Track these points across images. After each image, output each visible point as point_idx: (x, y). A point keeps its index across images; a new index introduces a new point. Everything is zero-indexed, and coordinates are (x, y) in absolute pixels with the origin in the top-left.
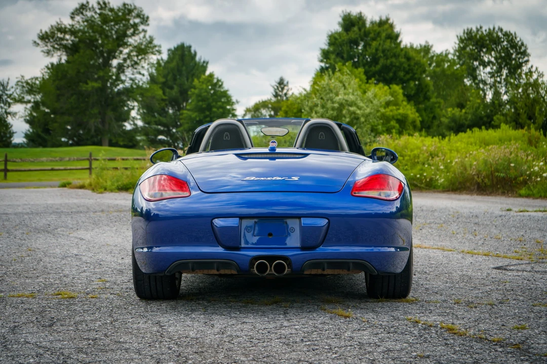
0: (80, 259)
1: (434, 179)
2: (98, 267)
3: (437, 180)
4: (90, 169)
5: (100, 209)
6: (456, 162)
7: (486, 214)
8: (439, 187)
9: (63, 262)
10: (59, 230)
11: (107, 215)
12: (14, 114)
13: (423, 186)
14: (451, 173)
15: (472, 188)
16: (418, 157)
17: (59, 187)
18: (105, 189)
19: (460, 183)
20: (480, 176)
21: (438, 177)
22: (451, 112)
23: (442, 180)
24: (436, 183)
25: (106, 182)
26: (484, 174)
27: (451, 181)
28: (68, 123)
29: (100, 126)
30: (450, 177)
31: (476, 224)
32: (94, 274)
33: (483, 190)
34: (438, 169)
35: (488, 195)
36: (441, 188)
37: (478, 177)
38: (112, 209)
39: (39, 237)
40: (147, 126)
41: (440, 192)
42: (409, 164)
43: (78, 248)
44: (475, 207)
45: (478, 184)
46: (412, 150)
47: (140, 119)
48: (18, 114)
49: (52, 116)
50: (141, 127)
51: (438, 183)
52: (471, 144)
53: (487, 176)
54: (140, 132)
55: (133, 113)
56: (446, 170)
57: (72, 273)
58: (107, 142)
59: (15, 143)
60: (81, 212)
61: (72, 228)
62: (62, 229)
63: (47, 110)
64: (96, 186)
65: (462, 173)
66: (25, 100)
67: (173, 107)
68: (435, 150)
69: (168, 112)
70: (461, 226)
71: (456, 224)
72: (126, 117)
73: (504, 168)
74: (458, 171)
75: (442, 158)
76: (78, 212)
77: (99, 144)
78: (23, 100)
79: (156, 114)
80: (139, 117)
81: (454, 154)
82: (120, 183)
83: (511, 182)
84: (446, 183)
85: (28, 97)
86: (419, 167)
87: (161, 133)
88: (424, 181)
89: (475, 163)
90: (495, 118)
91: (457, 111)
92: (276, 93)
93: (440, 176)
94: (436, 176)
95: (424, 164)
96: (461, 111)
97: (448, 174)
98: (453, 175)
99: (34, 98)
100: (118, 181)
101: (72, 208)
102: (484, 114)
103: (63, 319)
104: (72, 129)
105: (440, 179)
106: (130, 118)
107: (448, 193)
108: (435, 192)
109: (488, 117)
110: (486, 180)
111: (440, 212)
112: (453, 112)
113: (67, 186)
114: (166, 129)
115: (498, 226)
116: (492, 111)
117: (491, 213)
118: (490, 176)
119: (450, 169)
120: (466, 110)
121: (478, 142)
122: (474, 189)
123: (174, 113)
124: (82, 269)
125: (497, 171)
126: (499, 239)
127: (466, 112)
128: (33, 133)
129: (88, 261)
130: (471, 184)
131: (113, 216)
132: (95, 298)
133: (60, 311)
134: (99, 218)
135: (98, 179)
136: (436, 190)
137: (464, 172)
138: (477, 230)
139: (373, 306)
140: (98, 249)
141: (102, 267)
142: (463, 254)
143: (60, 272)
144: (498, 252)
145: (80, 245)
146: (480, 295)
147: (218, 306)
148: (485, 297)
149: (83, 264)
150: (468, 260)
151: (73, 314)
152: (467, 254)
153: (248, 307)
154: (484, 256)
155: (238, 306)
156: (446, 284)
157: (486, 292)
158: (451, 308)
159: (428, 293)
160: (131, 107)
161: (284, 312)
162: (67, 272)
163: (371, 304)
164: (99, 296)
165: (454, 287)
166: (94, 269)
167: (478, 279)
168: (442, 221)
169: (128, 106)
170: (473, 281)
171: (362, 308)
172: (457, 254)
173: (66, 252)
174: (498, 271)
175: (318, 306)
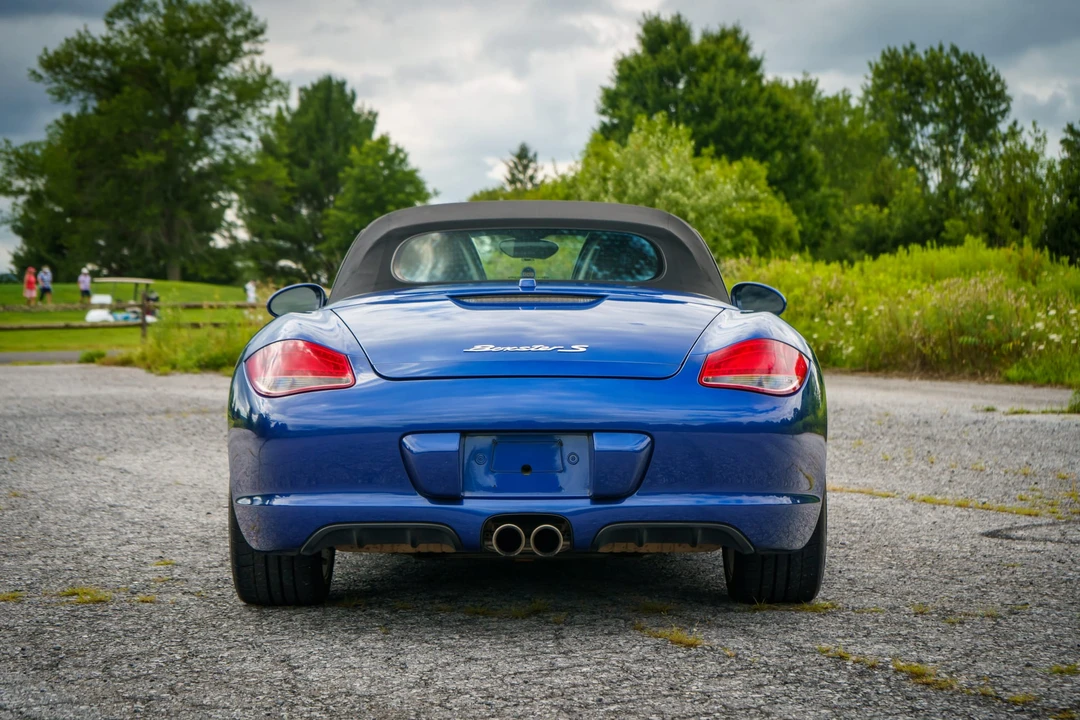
0: (120, 514)
1: (834, 347)
2: (156, 532)
3: (841, 348)
4: (142, 325)
5: (163, 408)
6: (880, 312)
7: (945, 417)
8: (845, 362)
9: (84, 521)
10: (78, 451)
11: (177, 420)
14: (868, 335)
15: (911, 365)
16: (803, 302)
17: (81, 362)
18: (174, 367)
19: (886, 355)
20: (926, 340)
21: (842, 342)
22: (861, 212)
23: (851, 349)
24: (839, 355)
25: (175, 351)
26: (935, 337)
27: (868, 350)
28: (99, 234)
29: (163, 240)
30: (866, 344)
31: (928, 438)
32: (148, 548)
33: (932, 369)
34: (841, 326)
35: (942, 378)
36: (848, 366)
37: (924, 344)
38: (186, 408)
39: (37, 467)
40: (256, 240)
41: (845, 373)
43: (116, 490)
44: (920, 403)
45: (923, 357)
46: (790, 289)
47: (242, 226)
49: (69, 220)
50: (246, 243)
51: (842, 354)
52: (906, 276)
53: (941, 342)
54: (242, 252)
55: (230, 215)
56: (858, 329)
57: (101, 546)
58: (177, 271)
60: (124, 414)
61: (104, 448)
62: (85, 449)
63: (59, 209)
64: (154, 362)
65: (890, 335)
66: (14, 188)
67: (309, 205)
68: (836, 288)
69: (299, 212)
70: (899, 443)
71: (887, 440)
72: (215, 222)
73: (975, 326)
74: (883, 330)
75: (850, 304)
76: (118, 413)
77: (163, 275)
78: (9, 189)
79: (274, 217)
80: (240, 222)
81: (874, 296)
82: (203, 355)
83: (990, 351)
84: (857, 355)
85: (18, 183)
86: (803, 323)
87: (285, 254)
89: (917, 314)
90: (947, 224)
91: (873, 212)
92: (513, 175)
93: (847, 341)
94: (838, 341)
95: (813, 317)
96: (881, 211)
97: (863, 337)
98: (872, 339)
99: (31, 185)
100: (198, 351)
101: (105, 406)
102: (926, 217)
103: (80, 651)
104: (108, 245)
105: (847, 348)
106: (224, 224)
107: (863, 374)
108: (836, 373)
109: (933, 222)
110: (940, 350)
111: (851, 414)
112: (866, 212)
113: (96, 359)
114: (295, 247)
115: (973, 443)
116: (941, 211)
117: (956, 417)
118: (948, 342)
119: (867, 327)
120: (890, 208)
121: (919, 272)
122: (915, 367)
123: (309, 215)
124: (124, 537)
125: (962, 332)
126: (981, 470)
127: (890, 214)
128: (29, 253)
129: (137, 520)
130: (908, 356)
131: (189, 423)
132: (151, 602)
133: (73, 632)
134: (159, 426)
135: (159, 345)
136: (837, 369)
137: (895, 332)
138: (932, 451)
139: (744, 621)
140: (157, 492)
141: (165, 532)
142: (915, 504)
143: (76, 543)
144: (985, 500)
145: (120, 485)
146: (966, 594)
147: (413, 622)
148: (976, 598)
149: (125, 526)
150: (926, 517)
151: (102, 639)
152: (923, 503)
153: (477, 622)
154: (957, 509)
155: (455, 621)
156: (889, 570)
157: (977, 588)
158: (910, 626)
159: (856, 589)
160: (224, 203)
161: (556, 635)
162: (92, 543)
163: (738, 617)
164: (157, 599)
165: (907, 576)
166: (148, 537)
167: (954, 558)
168: (859, 432)
169: (219, 201)
170: (945, 563)
171: (720, 626)
172: (901, 504)
173: (91, 500)
174: (992, 540)
175: (626, 620)
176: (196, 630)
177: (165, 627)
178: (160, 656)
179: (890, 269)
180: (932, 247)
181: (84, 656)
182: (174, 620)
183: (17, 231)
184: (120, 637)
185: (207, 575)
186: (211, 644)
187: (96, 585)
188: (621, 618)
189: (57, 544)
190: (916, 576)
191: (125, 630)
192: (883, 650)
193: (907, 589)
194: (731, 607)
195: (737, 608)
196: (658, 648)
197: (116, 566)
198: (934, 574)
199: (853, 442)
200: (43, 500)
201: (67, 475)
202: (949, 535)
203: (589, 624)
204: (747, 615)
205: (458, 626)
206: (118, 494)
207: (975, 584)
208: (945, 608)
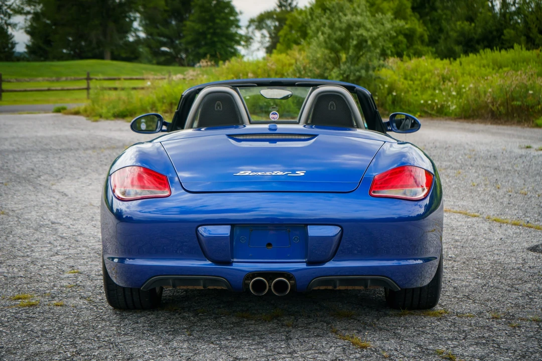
0: (56, 229)
1: (446, 106)
2: (73, 245)
3: (449, 106)
4: (88, 89)
5: (92, 145)
6: (470, 89)
7: (504, 152)
8: (451, 113)
9: (36, 236)
10: (42, 178)
11: (98, 154)
12: (14, 26)
13: (433, 112)
14: (463, 99)
15: (486, 116)
16: (430, 81)
17: (54, 112)
18: (101, 116)
19: (473, 110)
20: (495, 103)
21: (450, 103)
22: (460, 25)
23: (454, 107)
24: (448, 110)
25: (102, 108)
26: (499, 102)
27: (463, 107)
28: (69, 34)
29: (101, 38)
30: (462, 104)
31: (496, 169)
32: (67, 258)
33: (497, 118)
34: (450, 95)
35: (501, 124)
36: (453, 116)
37: (493, 105)
38: (104, 145)
39: (18, 191)
40: (149, 37)
41: (451, 119)
42: (419, 89)
43: (57, 210)
44: (491, 142)
45: (492, 112)
46: (423, 74)
47: (141, 31)
48: (19, 25)
49: (54, 27)
50: (144, 39)
51: (450, 109)
52: (484, 66)
53: (502, 104)
54: (142, 44)
55: (136, 24)
56: (459, 97)
57: (42, 257)
58: (108, 54)
59: (19, 53)
60: (71, 149)
61: (57, 175)
62: (46, 176)
63: (48, 22)
64: (91, 113)
65: (475, 100)
66: (25, 11)
67: (176, 19)
68: (447, 73)
69: (171, 23)
70: (480, 172)
71: (474, 171)
72: (127, 28)
73: (520, 97)
74: (472, 97)
75: (455, 83)
76: (68, 149)
77: (101, 57)
78: (22, 11)
79: (159, 25)
80: (141, 28)
81: (467, 78)
82: (116, 110)
83: (528, 110)
84: (458, 110)
85: (27, 8)
86: (429, 92)
87: (164, 45)
88: (435, 108)
89: (490, 90)
90: (505, 32)
91: (466, 25)
92: (280, 3)
93: (452, 102)
94: (447, 103)
95: (434, 89)
96: (470, 25)
97: (461, 101)
98: (466, 102)
99: (34, 9)
100: (114, 108)
101: (62, 143)
102: (494, 28)
103: (14, 349)
104: (73, 41)
105: (452, 106)
106: (133, 29)
107: (461, 120)
108: (446, 120)
109: (497, 30)
110: (502, 108)
111: (454, 150)
112: (463, 25)
113: (62, 111)
114: (169, 41)
115: (520, 173)
116: (501, 25)
117: (511, 152)
118: (506, 104)
119: (463, 95)
120: (475, 24)
121: (491, 64)
122: (488, 118)
123: (176, 25)
124: (55, 249)
125: (513, 99)
126: (525, 194)
127: (475, 26)
128: (33, 43)
129: (64, 235)
130: (485, 111)
131: (104, 156)
132: (61, 306)
133: (13, 332)
134: (88, 159)
135: (94, 104)
136: (447, 117)
137: (478, 99)
138: (498, 179)
139: (394, 324)
140: (79, 212)
141: (78, 245)
142: (490, 223)
143: (28, 254)
144: (528, 219)
145: (60, 206)
146: (521, 301)
147: (206, 324)
148: (527, 304)
149: (57, 240)
150: (496, 233)
151: (29, 338)
152: (495, 222)
153: (243, 325)
154: (513, 227)
155: (230, 324)
156: (477, 279)
157: (527, 295)
158: (490, 329)
159: (458, 296)
160: (132, 18)
161: (286, 336)
162: (37, 254)
163: (392, 321)
164: (65, 303)
165: (487, 285)
166: (68, 249)
167: (513, 269)
168: (459, 163)
169: (129, 17)
170: (508, 273)
171: (381, 329)
172: (483, 223)
173: (42, 217)
174: (534, 254)
175: (328, 323)
176: (83, 331)
177: (65, 328)
178: (59, 353)
179: (476, 62)
180: (497, 49)
181: (16, 353)
182: (72, 321)
183: (28, 32)
184: (39, 337)
185: (96, 282)
186: (89, 343)
187: (33, 290)
188: (325, 322)
189: (18, 254)
190: (492, 285)
191: (42, 331)
192: (475, 352)
193: (487, 296)
194: (387, 312)
195: (391, 313)
196: (344, 348)
197: (47, 273)
198: (502, 283)
199: (455, 171)
200: (17, 217)
201: (33, 197)
202: (509, 249)
203: (306, 327)
204: (396, 319)
205: (231, 328)
206: (58, 213)
207: (526, 293)
208: (509, 313)
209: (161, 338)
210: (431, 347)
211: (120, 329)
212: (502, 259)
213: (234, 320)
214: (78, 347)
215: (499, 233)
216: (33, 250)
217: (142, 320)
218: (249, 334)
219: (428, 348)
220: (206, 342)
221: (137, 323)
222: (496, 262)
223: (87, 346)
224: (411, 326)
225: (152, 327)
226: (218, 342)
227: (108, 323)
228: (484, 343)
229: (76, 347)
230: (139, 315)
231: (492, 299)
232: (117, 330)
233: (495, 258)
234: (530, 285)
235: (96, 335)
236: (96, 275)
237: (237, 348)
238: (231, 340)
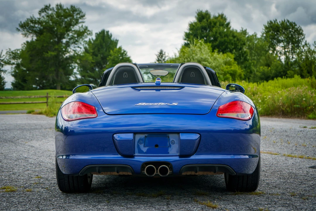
0: (28, 160)
2: (38, 167)
4: (47, 103)
5: (49, 127)
6: (269, 98)
7: (291, 129)
9: (15, 163)
10: (20, 140)
12: (5, 71)
14: (266, 105)
15: (279, 114)
17: (27, 113)
18: (55, 115)
19: (271, 111)
20: (284, 106)
22: (262, 69)
23: (260, 109)
25: (55, 110)
26: (286, 105)
27: (266, 109)
28: (37, 76)
29: (55, 78)
30: (265, 107)
31: (287, 136)
32: (34, 172)
33: (286, 115)
34: (257, 102)
35: (289, 118)
37: (283, 107)
40: (83, 78)
43: (29, 153)
45: (283, 111)
47: (78, 74)
48: (7, 71)
49: (28, 72)
50: (80, 79)
52: (277, 87)
53: (288, 107)
54: (79, 81)
55: (75, 71)
56: (263, 103)
57: (19, 172)
58: (59, 87)
59: (7, 89)
60: (37, 129)
61: (28, 139)
62: (22, 140)
63: (25, 69)
64: (49, 113)
65: (272, 104)
66: (11, 63)
67: (98, 67)
68: (255, 90)
69: (95, 70)
70: (278, 137)
71: (274, 137)
72: (70, 73)
73: (299, 102)
74: (271, 102)
75: (260, 95)
76: (35, 129)
77: (55, 88)
78: (10, 63)
79: (88, 71)
80: (78, 73)
81: (267, 93)
83: (303, 109)
84: (263, 111)
85: (13, 61)
87: (91, 82)
89: (281, 98)
90: (288, 72)
91: (266, 68)
92: (158, 59)
93: (259, 107)
96: (268, 68)
97: (264, 105)
98: (267, 106)
99: (17, 62)
101: (32, 126)
102: (282, 70)
103: (2, 209)
104: (39, 80)
105: (259, 109)
106: (73, 73)
107: (265, 116)
109: (284, 72)
110: (288, 109)
111: (262, 128)
112: (264, 69)
113: (32, 113)
114: (94, 80)
115: (301, 137)
116: (286, 68)
117: (295, 129)
118: (290, 107)
119: (265, 102)
120: (271, 67)
123: (99, 71)
124: (27, 168)
125: (295, 104)
126: (305, 146)
127: (271, 69)
128: (16, 82)
129: (33, 162)
130: (278, 111)
132: (30, 191)
134: (47, 132)
135: (50, 108)
137: (274, 104)
138: (289, 140)
139: (232, 198)
140: (41, 153)
141: (41, 167)
142: (285, 157)
143: (11, 170)
144: (308, 156)
145: (30, 151)
146: (307, 189)
147: (118, 198)
148: (311, 190)
149: (28, 164)
150: (290, 161)
151: (10, 205)
152: (288, 157)
153: (140, 199)
154: (300, 158)
155: (133, 198)
156: (280, 180)
157: (311, 186)
158: (290, 200)
159: (269, 187)
160: (73, 67)
161: (167, 203)
162: (16, 170)
163: (230, 197)
164: (33, 190)
165: (287, 182)
166: (35, 168)
167: (301, 175)
168: (265, 134)
169: (71, 66)
170: (298, 177)
171: (224, 200)
172: (281, 157)
173: (20, 156)
174: (313, 169)
175: (192, 198)
176: (43, 202)
177: (33, 201)
179: (272, 85)
180: (285, 78)
182: (37, 198)
184: (16, 204)
185: (51, 181)
186: (47, 207)
187: (13, 185)
188: (190, 197)
189: (4, 171)
190: (289, 182)
191: (19, 202)
192: (282, 209)
193: (287, 186)
194: (227, 193)
195: (230, 193)
196: (203, 208)
197: (22, 178)
198: (295, 181)
199: (263, 137)
200: (4, 156)
201: (14, 148)
202: (298, 167)
203: (179, 199)
204: (233, 196)
205: (133, 200)
206: (29, 154)
207: (310, 185)
208: (301, 193)
209: (91, 204)
210: (255, 207)
211: (66, 201)
212: (294, 171)
213: (135, 197)
214: (41, 209)
215: (291, 161)
216: (13, 169)
217: (79, 197)
218: (144, 203)
219: (253, 208)
220: (118, 206)
221: (76, 198)
222: (291, 173)
223: (46, 208)
224: (242, 199)
225: (86, 200)
226: (125, 206)
227: (59, 198)
228: (287, 206)
229: (39, 209)
230: (78, 195)
231: (290, 188)
232: (64, 201)
233: (290, 171)
234: (312, 182)
235: (51, 204)
236: (51, 178)
237: (137, 208)
238: (133, 205)
